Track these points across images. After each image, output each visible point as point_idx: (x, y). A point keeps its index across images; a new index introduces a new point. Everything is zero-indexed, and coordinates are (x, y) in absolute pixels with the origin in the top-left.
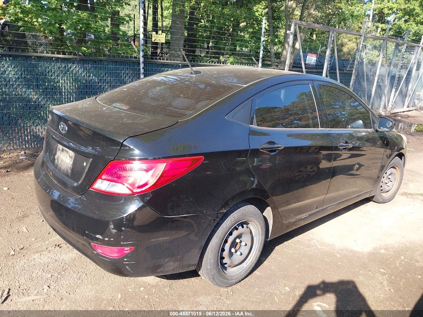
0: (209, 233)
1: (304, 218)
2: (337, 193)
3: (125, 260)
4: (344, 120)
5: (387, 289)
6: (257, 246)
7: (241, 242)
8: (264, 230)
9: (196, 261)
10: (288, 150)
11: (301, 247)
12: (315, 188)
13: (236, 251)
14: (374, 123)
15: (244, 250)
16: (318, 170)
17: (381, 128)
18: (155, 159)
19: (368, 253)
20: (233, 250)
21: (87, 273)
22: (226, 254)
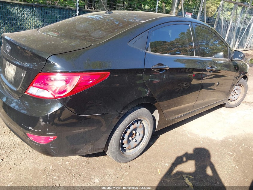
0: (113, 127)
1: (180, 117)
2: (203, 101)
3: (51, 145)
4: (208, 53)
5: (233, 166)
6: (147, 135)
7: (136, 133)
8: (153, 124)
9: (104, 146)
10: (172, 70)
11: (177, 135)
12: (188, 97)
13: (133, 139)
14: (230, 54)
15: (138, 138)
16: (190, 85)
17: (235, 58)
18: (72, 72)
19: (221, 141)
20: (130, 138)
21: (30, 150)
22: (125, 141)
